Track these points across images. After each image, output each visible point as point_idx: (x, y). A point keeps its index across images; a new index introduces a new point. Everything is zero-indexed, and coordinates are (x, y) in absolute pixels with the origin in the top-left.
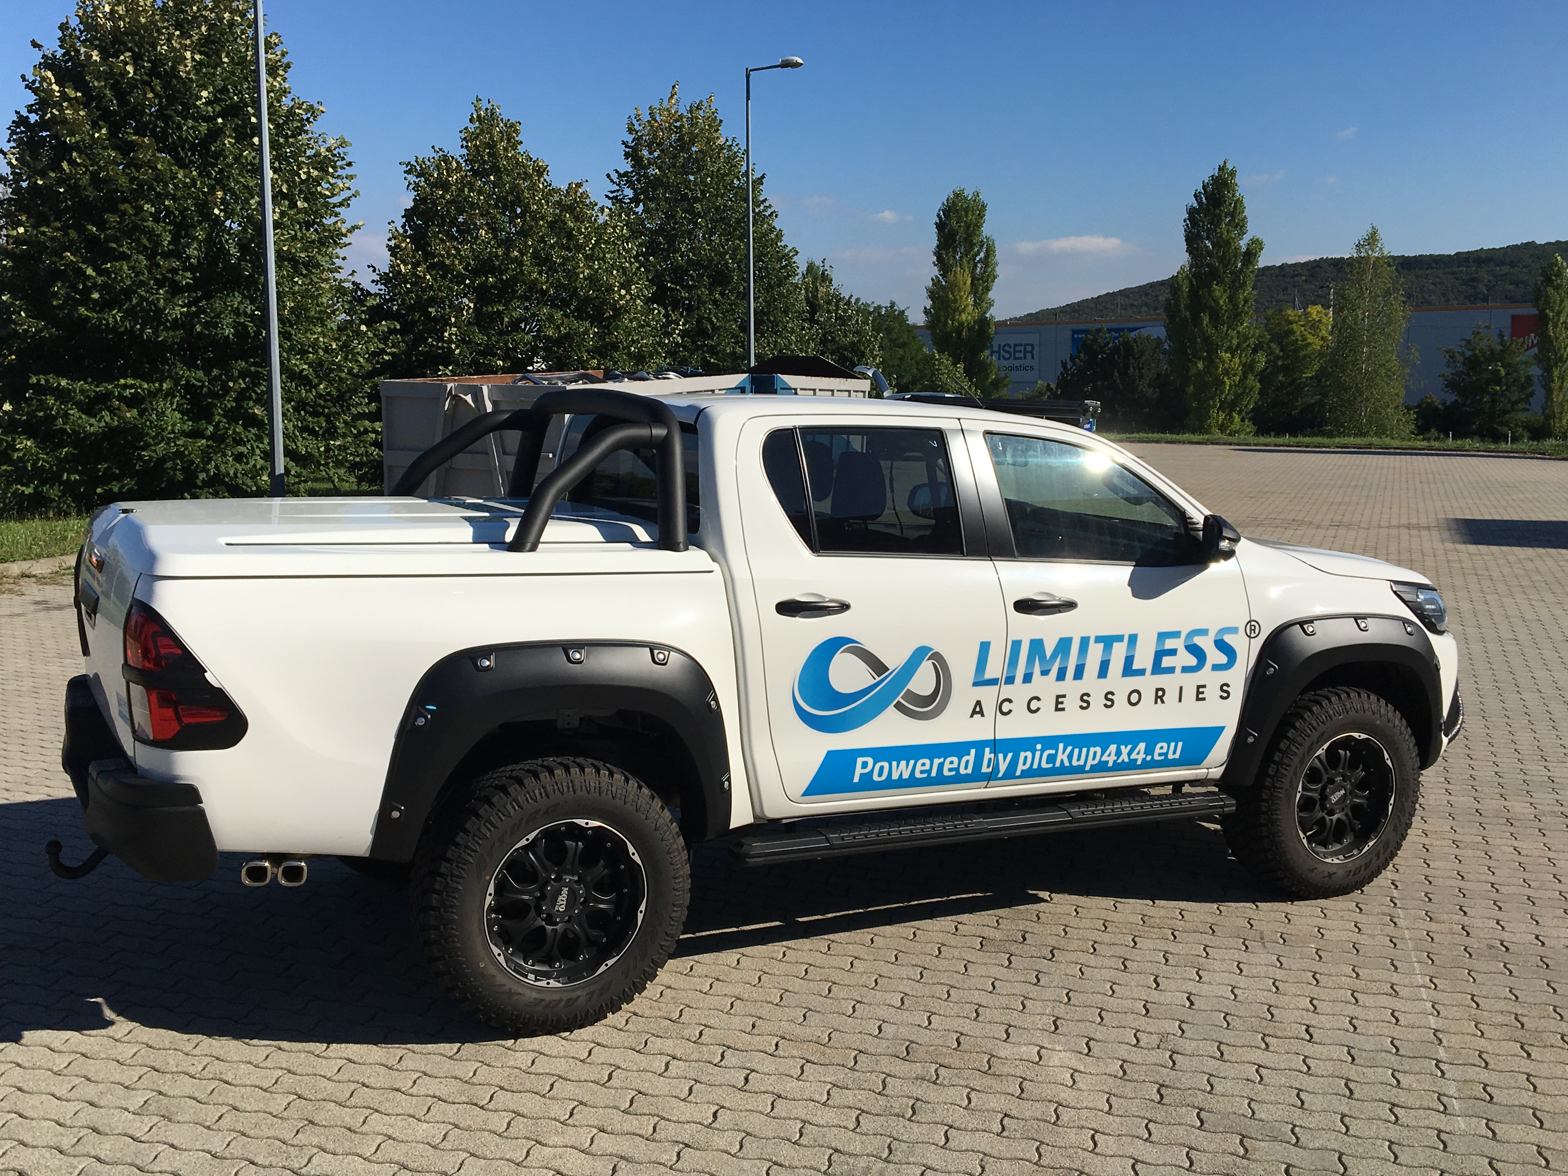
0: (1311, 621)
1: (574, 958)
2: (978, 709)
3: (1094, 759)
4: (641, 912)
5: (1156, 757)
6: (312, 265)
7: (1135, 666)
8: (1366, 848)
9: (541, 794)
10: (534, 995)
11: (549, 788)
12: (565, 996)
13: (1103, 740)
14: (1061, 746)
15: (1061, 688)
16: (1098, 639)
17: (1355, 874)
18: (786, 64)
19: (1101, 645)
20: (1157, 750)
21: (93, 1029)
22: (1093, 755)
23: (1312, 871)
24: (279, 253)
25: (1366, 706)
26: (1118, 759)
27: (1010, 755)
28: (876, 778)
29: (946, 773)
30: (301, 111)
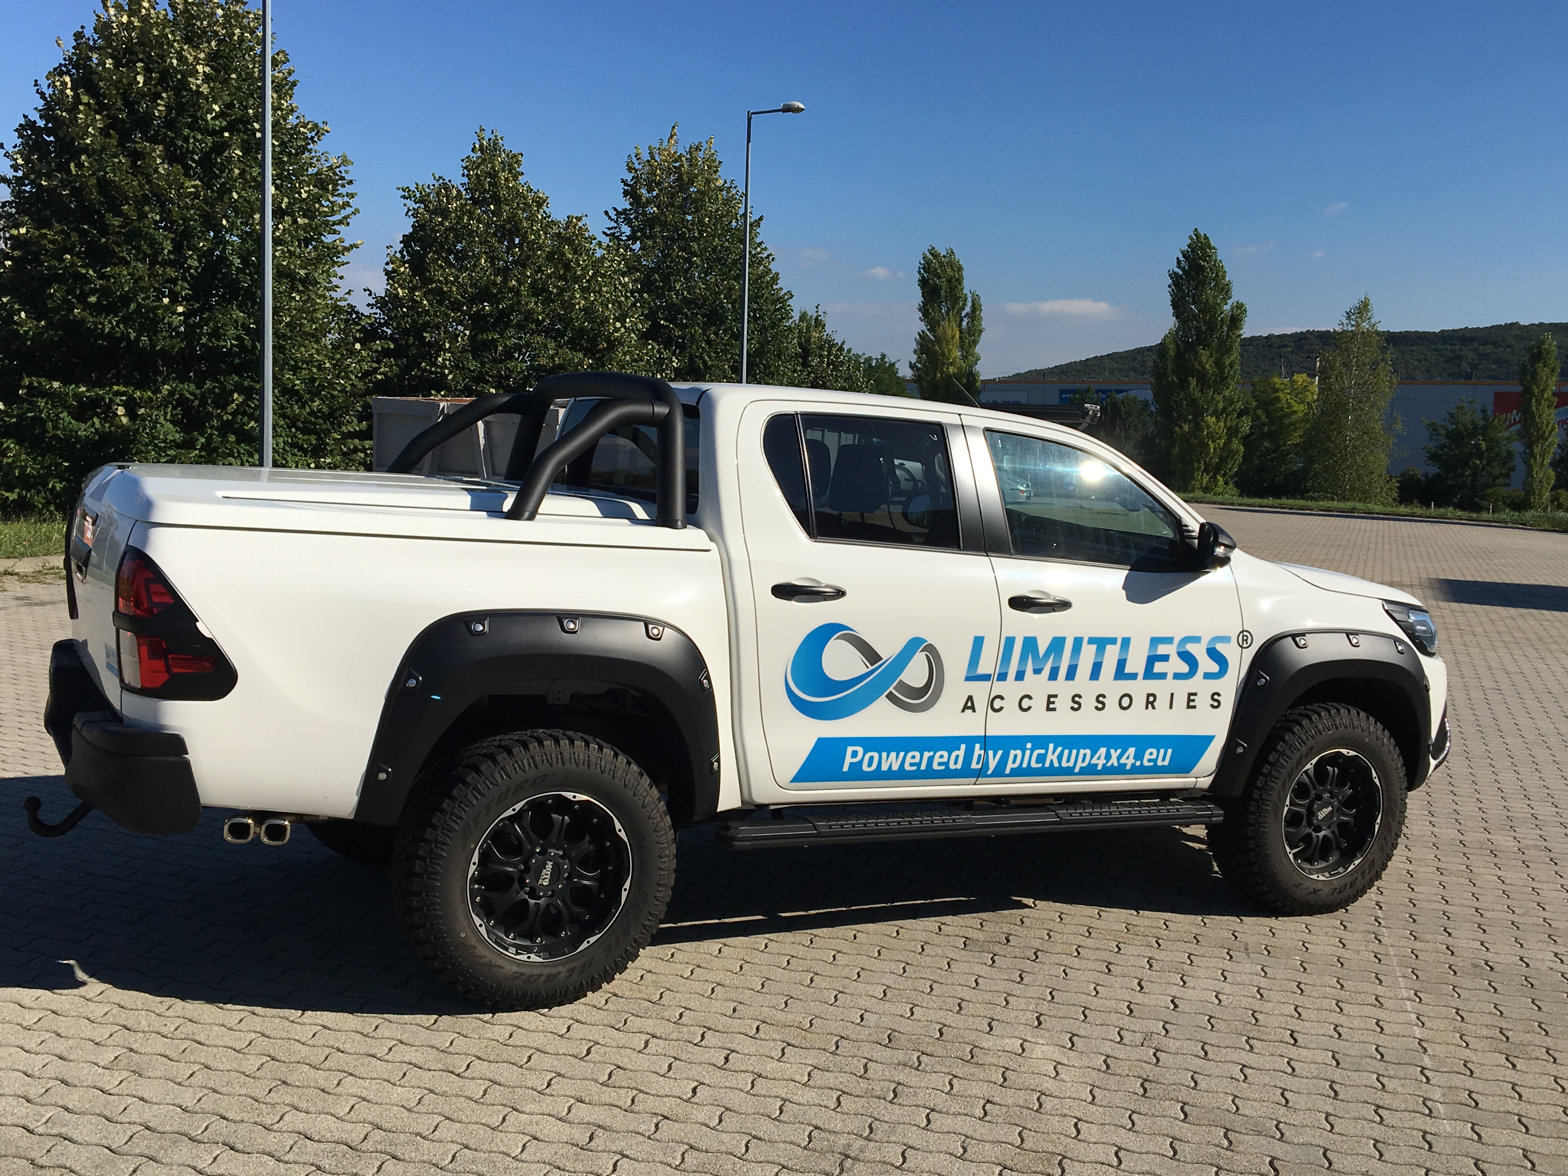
0: (1303, 634)
1: (556, 934)
2: (969, 704)
3: (1083, 761)
4: (625, 890)
5: (1146, 763)
6: (308, 282)
7: (1127, 670)
8: (1352, 867)
9: (529, 764)
10: (514, 968)
11: (538, 758)
12: (546, 971)
13: (1093, 742)
14: (1051, 746)
15: (1053, 687)
16: (1091, 641)
17: (1340, 892)
18: (788, 109)
19: (1094, 647)
20: (1147, 756)
21: (65, 989)
22: (1082, 757)
23: (1297, 886)
24: (277, 267)
25: (1356, 723)
26: (1107, 762)
27: (1000, 753)
28: (865, 768)
29: (935, 767)
30: (305, 131)
